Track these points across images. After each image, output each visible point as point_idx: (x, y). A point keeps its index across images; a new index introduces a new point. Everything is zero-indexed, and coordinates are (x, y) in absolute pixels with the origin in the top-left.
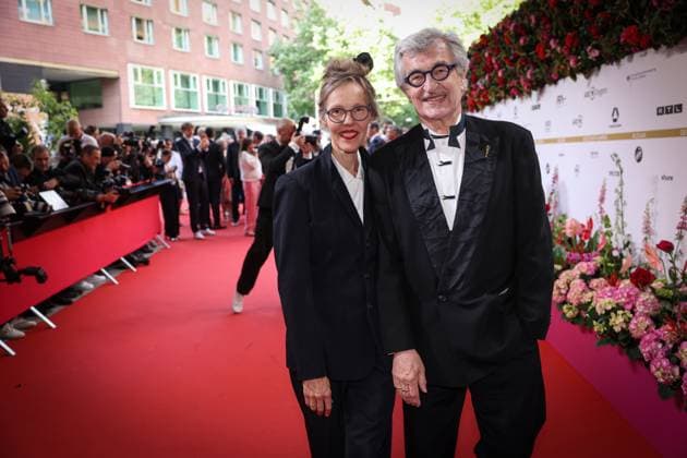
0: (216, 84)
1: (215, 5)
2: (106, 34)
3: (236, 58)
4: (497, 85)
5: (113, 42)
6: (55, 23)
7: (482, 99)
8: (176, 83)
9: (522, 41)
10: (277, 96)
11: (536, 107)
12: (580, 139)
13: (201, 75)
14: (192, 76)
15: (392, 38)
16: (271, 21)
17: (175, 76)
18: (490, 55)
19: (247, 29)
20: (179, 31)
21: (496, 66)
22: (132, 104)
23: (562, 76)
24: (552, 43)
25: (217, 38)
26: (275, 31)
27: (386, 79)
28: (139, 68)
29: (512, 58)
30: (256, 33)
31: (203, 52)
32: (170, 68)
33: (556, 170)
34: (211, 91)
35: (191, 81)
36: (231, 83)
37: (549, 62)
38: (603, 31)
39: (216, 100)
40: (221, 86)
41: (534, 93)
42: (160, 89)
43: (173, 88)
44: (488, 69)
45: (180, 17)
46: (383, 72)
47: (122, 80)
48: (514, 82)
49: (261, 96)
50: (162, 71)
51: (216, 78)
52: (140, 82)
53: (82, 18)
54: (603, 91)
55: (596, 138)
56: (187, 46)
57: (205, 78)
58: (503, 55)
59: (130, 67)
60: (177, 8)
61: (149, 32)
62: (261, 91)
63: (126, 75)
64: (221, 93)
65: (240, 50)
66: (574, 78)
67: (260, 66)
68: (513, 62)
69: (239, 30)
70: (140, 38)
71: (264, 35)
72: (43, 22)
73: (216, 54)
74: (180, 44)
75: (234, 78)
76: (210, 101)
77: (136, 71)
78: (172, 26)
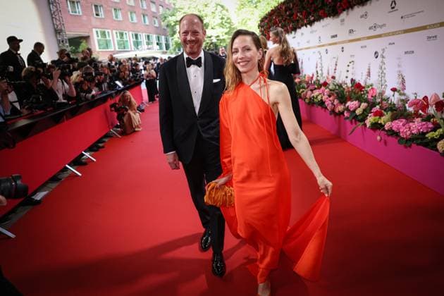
0: (136, 36)
2: (81, 14)
3: (145, 22)
5: (85, 18)
8: (117, 37)
10: (167, 41)
11: (294, 37)
13: (130, 31)
14: (124, 32)
15: (222, 7)
16: (160, 1)
17: (117, 33)
19: (149, 6)
20: (116, 10)
22: (97, 49)
23: (302, 26)
25: (135, 12)
26: (162, 6)
27: (220, 28)
28: (99, 30)
30: (153, 8)
31: (128, 19)
34: (135, 39)
35: (124, 35)
36: (144, 34)
39: (137, 44)
40: (139, 36)
41: (293, 32)
42: (110, 40)
43: (116, 39)
45: (116, 3)
46: (219, 24)
47: (91, 37)
48: (286, 28)
49: (159, 40)
50: (110, 31)
51: (136, 33)
52: (100, 38)
53: (68, 7)
56: (120, 18)
57: (131, 33)
58: (280, 18)
59: (94, 30)
61: (101, 13)
62: (158, 37)
63: (93, 35)
64: (139, 40)
65: (146, 18)
67: (157, 25)
69: (145, 8)
70: (97, 15)
71: (158, 9)
73: (135, 20)
74: (117, 17)
75: (145, 32)
76: (134, 45)
77: (97, 32)
78: (112, 7)
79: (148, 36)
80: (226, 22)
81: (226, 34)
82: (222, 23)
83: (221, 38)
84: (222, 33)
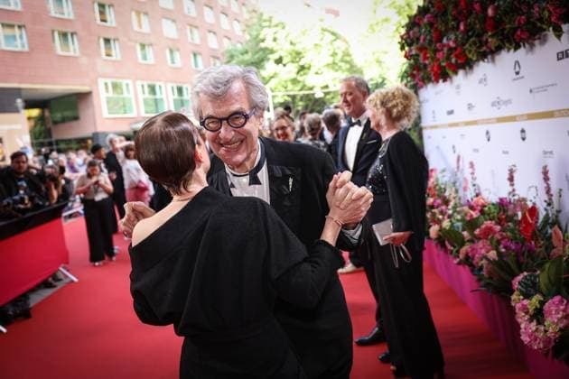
0: (180, 90)
1: (174, 21)
2: (78, 54)
3: (196, 65)
5: (84, 60)
6: (30, 47)
8: (144, 93)
13: (166, 82)
14: (157, 84)
15: (333, 34)
16: (225, 30)
17: (143, 86)
19: (204, 39)
20: (143, 46)
22: (106, 114)
25: (178, 50)
26: (229, 39)
27: (331, 71)
28: (109, 81)
30: (212, 42)
31: (166, 62)
32: (137, 79)
34: (176, 96)
35: (157, 89)
39: (181, 104)
40: (184, 91)
42: (130, 99)
43: (141, 97)
45: (144, 34)
46: (328, 65)
47: (94, 94)
50: (130, 82)
51: (179, 85)
52: (111, 94)
53: (54, 41)
56: (151, 60)
57: (169, 86)
59: (101, 82)
60: (140, 26)
61: (116, 50)
63: (98, 89)
64: (186, 97)
65: (199, 59)
69: (197, 41)
70: (108, 55)
71: (220, 43)
72: (19, 49)
73: (178, 62)
74: (145, 58)
76: (176, 105)
77: (106, 84)
78: (136, 42)
80: (342, 61)
82: (334, 63)
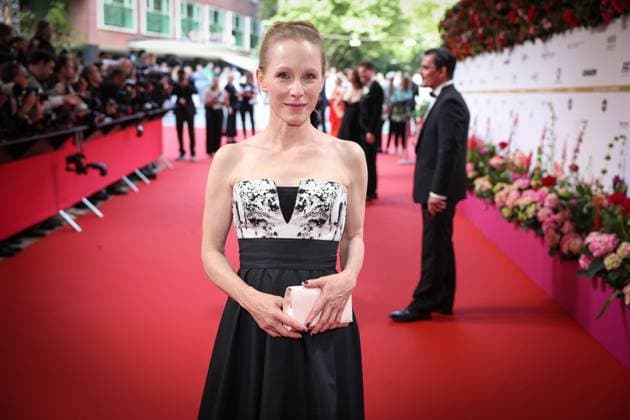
4: (477, 40)
7: (464, 51)
9: (499, 6)
11: (507, 62)
12: (534, 91)
18: (475, 13)
21: (478, 23)
23: (526, 38)
24: (520, 12)
29: (491, 18)
33: (517, 115)
37: (517, 26)
38: (553, 9)
41: (506, 51)
44: (472, 25)
48: (491, 39)
49: (237, 24)
54: (552, 55)
55: (545, 91)
58: (484, 15)
66: (533, 41)
68: (492, 22)
75: (210, 4)
76: (183, 28)
79: (216, 14)
81: (385, 30)
83: (373, 38)
84: (376, 27)
